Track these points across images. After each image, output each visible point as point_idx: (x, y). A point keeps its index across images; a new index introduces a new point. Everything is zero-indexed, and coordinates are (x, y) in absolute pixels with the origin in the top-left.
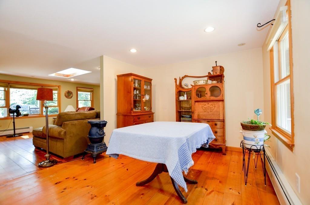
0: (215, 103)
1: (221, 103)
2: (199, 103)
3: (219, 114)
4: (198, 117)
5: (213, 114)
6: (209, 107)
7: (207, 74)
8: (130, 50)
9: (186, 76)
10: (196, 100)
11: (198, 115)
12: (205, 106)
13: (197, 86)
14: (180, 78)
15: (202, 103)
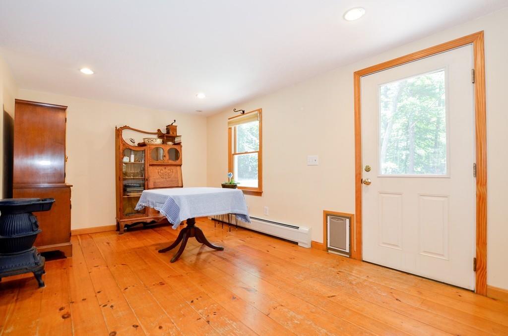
0: (173, 168)
1: (178, 168)
2: (154, 168)
3: (178, 181)
4: (154, 185)
5: (172, 181)
6: (166, 172)
7: (156, 132)
8: (79, 70)
9: (126, 127)
10: (151, 163)
11: (155, 182)
12: (162, 172)
13: (153, 145)
14: (116, 128)
15: (158, 168)
